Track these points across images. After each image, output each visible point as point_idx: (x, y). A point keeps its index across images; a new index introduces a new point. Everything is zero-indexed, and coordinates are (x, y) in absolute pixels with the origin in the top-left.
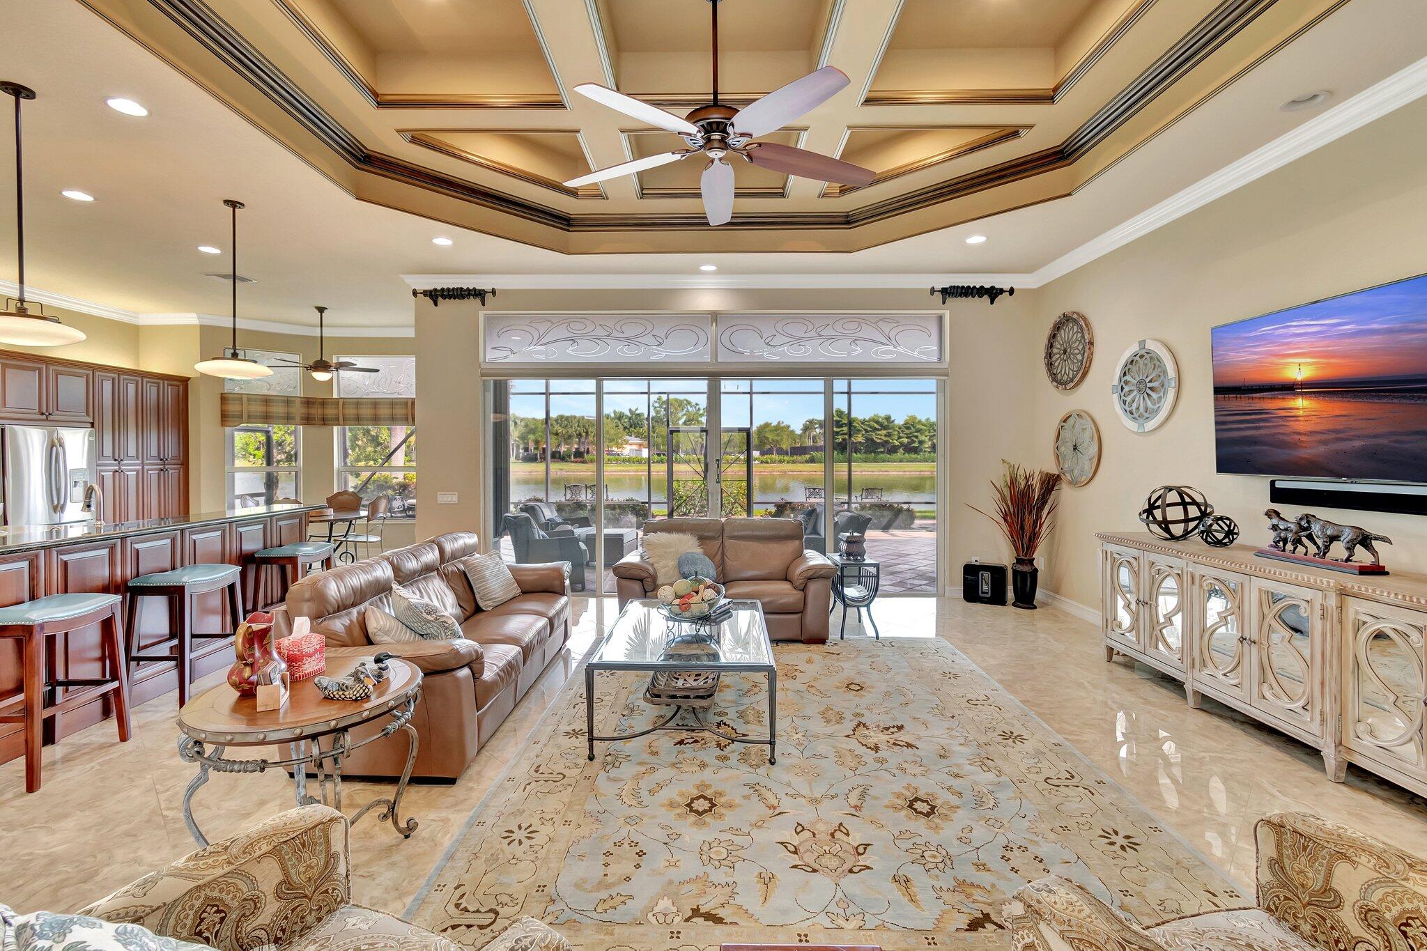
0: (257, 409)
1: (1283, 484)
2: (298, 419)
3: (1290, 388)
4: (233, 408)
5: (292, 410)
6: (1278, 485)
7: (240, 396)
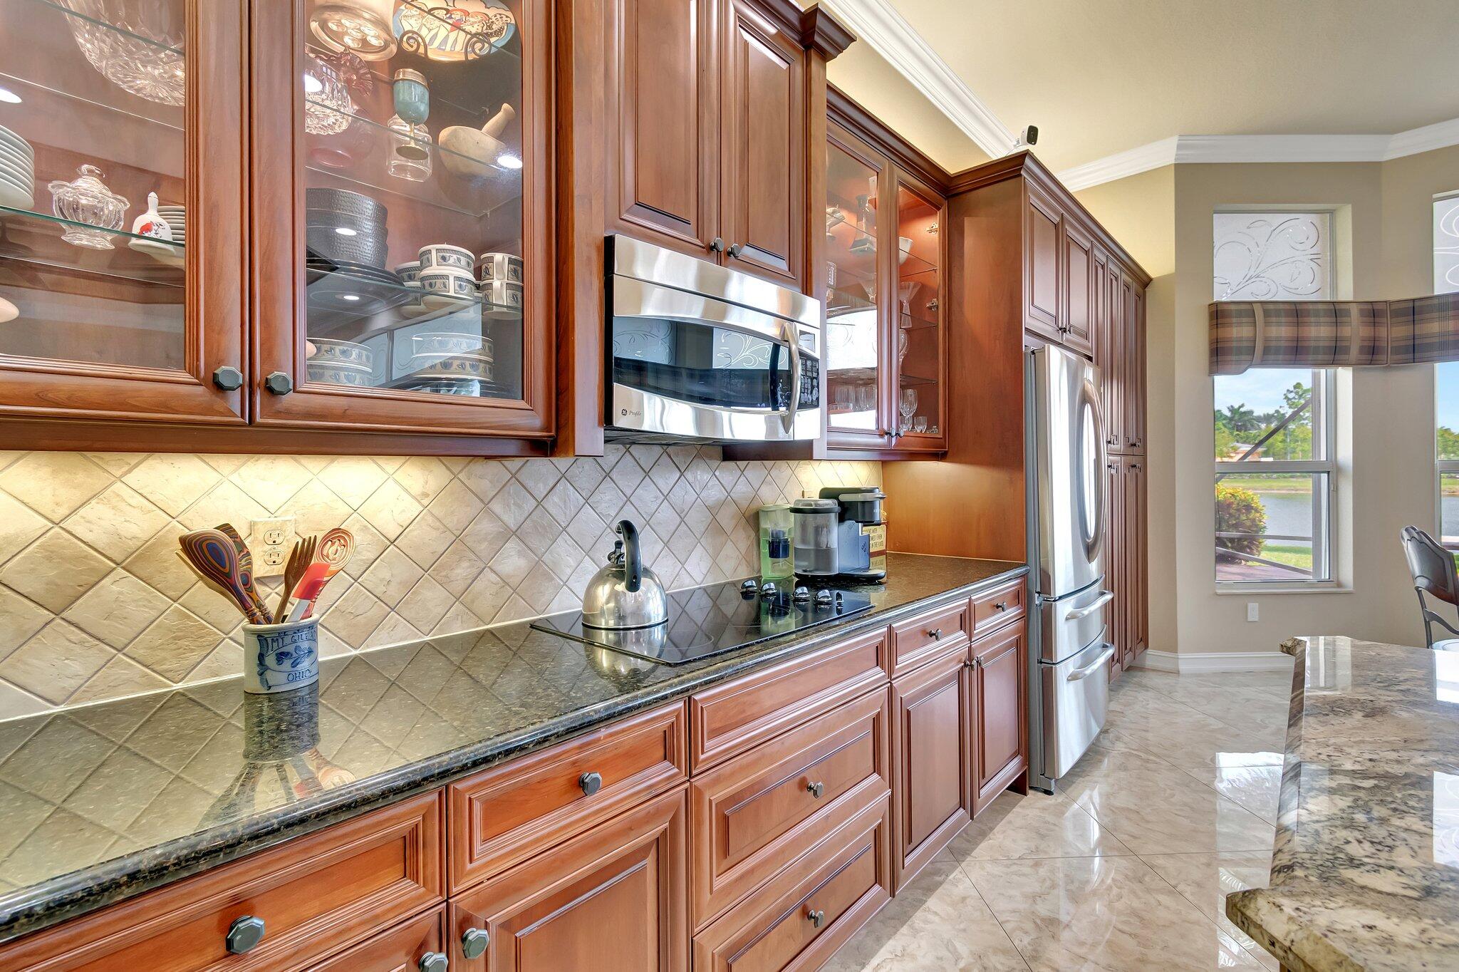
0: (1281, 331)
2: (1354, 353)
4: (1238, 332)
5: (1346, 331)
7: (1248, 307)
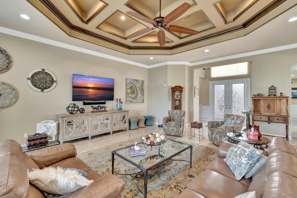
1: (86, 102)
3: (89, 88)
6: (85, 102)
